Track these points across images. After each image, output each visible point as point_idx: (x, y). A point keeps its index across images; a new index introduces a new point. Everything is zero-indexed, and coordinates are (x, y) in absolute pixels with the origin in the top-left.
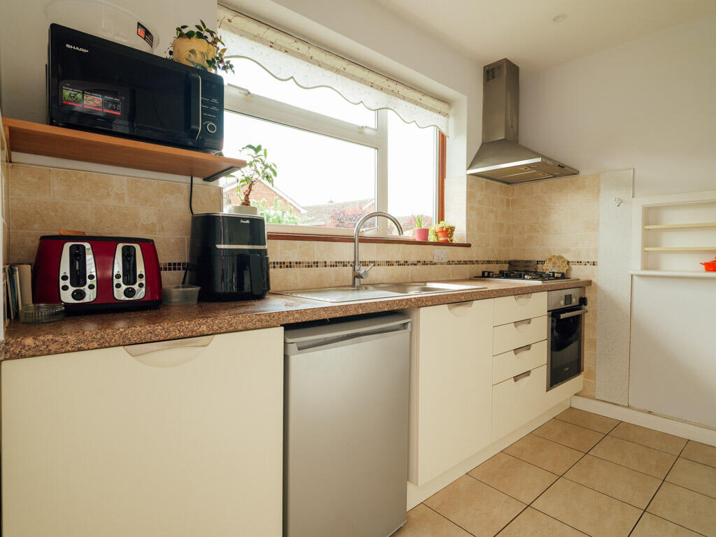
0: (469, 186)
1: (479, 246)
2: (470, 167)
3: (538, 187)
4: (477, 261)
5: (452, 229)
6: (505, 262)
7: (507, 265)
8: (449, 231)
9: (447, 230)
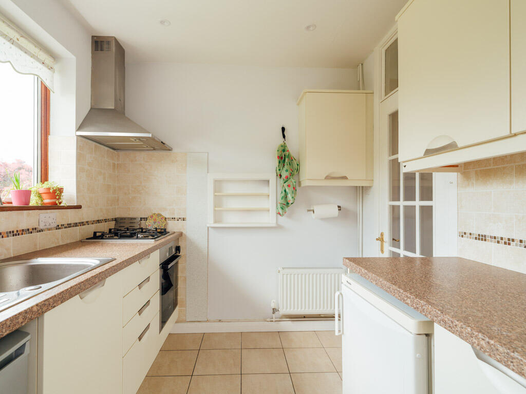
0: (79, 148)
1: (89, 207)
2: (80, 128)
3: (141, 156)
4: (87, 222)
5: (61, 190)
6: (112, 220)
7: (114, 222)
8: (56, 193)
9: (54, 192)
